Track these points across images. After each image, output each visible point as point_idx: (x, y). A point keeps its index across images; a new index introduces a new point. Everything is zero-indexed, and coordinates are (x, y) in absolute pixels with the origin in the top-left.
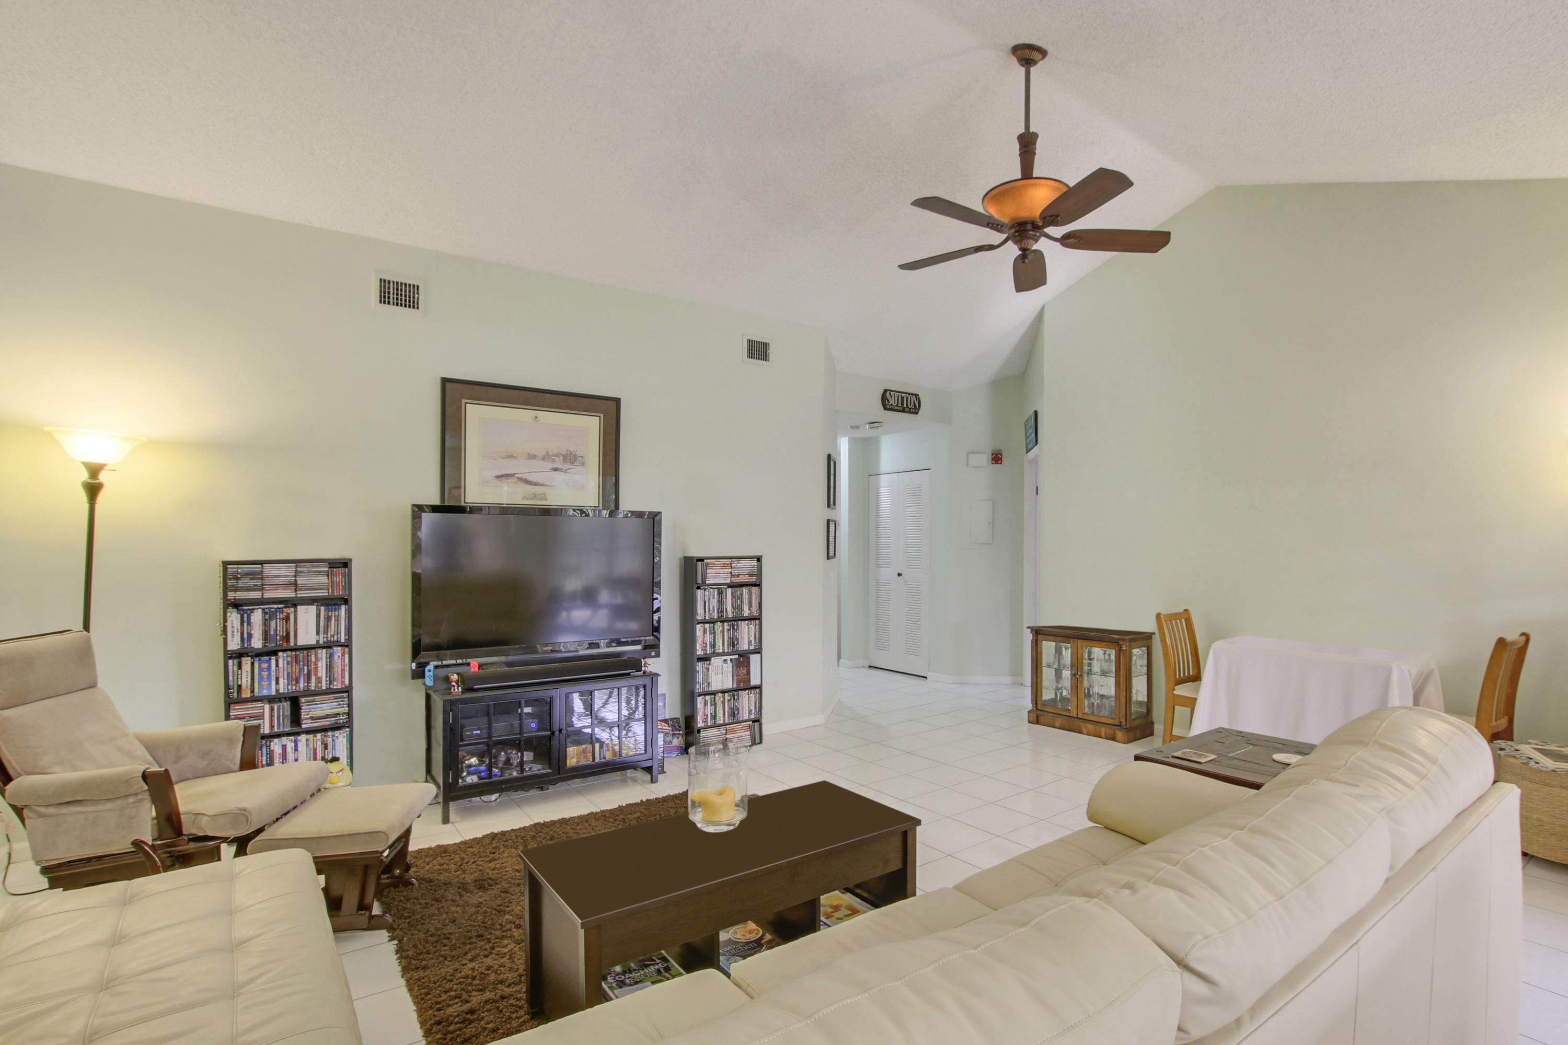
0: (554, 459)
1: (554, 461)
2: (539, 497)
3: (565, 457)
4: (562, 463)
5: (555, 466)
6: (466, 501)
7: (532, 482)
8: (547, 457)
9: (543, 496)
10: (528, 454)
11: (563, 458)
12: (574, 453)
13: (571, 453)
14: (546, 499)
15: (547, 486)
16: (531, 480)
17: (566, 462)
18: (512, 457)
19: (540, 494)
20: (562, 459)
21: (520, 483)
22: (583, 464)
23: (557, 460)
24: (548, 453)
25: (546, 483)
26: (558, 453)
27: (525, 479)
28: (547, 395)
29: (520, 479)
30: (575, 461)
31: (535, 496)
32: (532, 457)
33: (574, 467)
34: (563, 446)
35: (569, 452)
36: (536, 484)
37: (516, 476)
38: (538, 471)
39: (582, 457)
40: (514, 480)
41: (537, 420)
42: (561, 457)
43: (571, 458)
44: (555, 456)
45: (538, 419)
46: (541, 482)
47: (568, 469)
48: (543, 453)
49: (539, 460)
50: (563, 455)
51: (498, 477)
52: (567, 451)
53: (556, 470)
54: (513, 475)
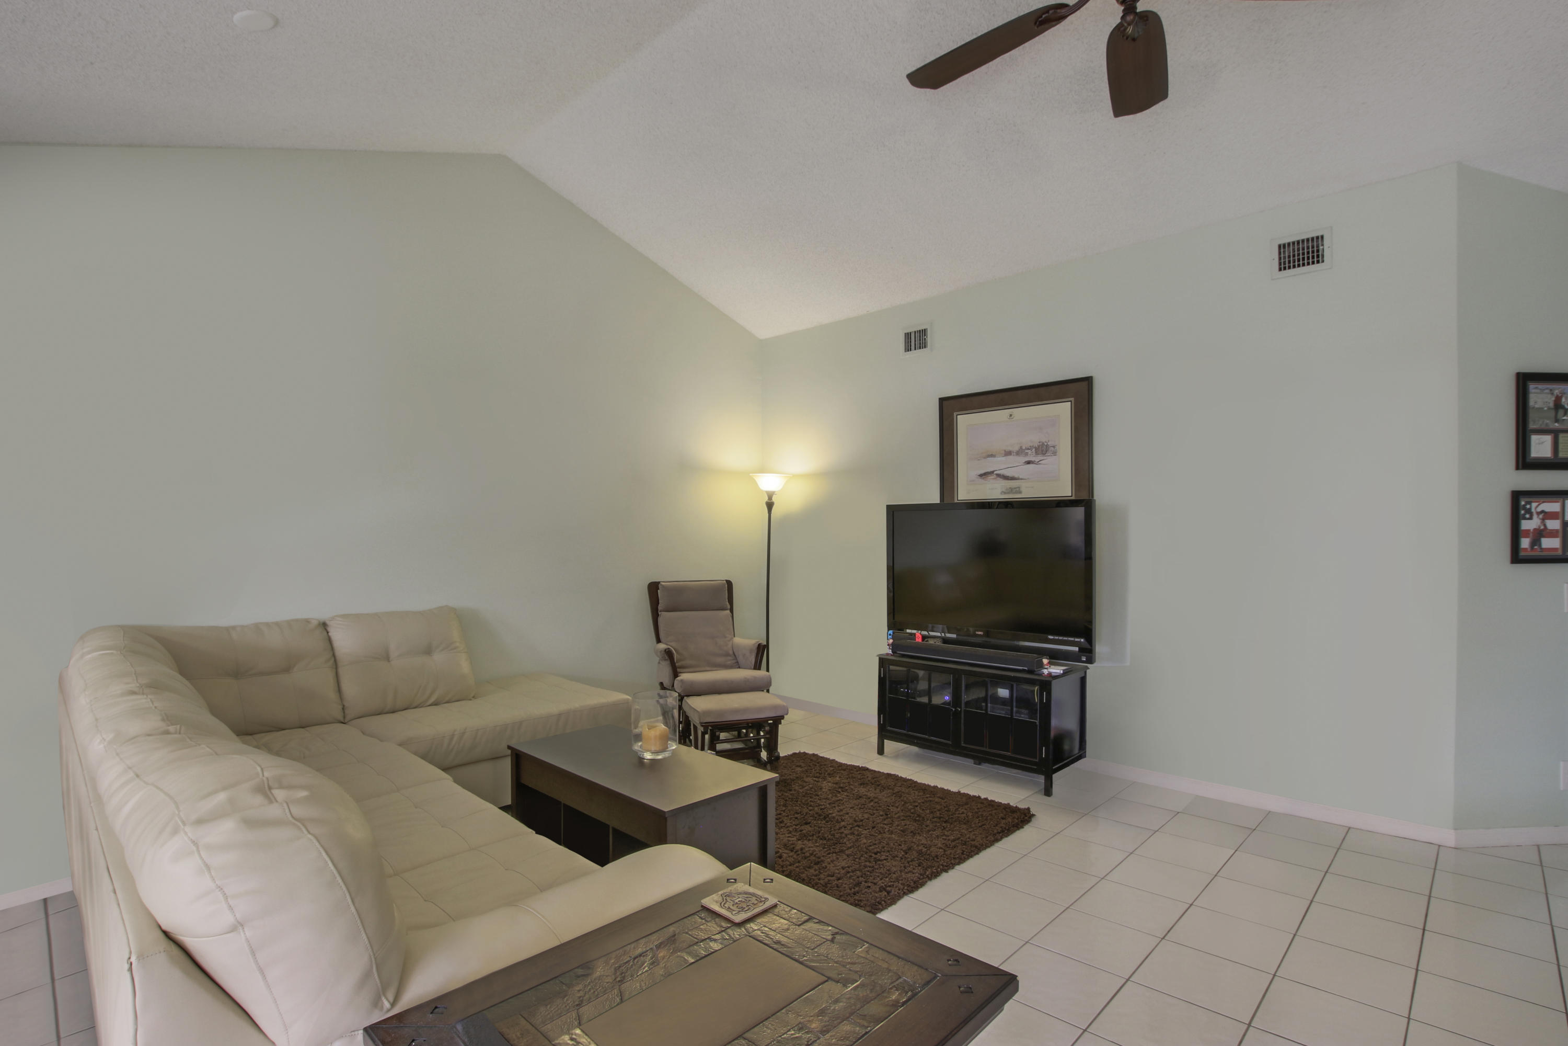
0: (1027, 453)
1: (1027, 454)
2: (1014, 491)
3: (1037, 449)
4: (1034, 455)
5: (1027, 459)
6: (959, 499)
7: (1008, 477)
8: (1020, 452)
9: (1018, 489)
10: (1005, 451)
11: (1036, 450)
12: (1046, 444)
13: (1043, 444)
14: (1020, 492)
15: (1021, 479)
16: (1008, 475)
17: (1039, 454)
18: (992, 456)
19: (1015, 488)
20: (1034, 452)
21: (998, 478)
22: (1055, 453)
23: (1029, 453)
24: (1021, 447)
25: (1021, 477)
26: (1030, 446)
27: (1003, 475)
28: (1020, 392)
29: (998, 475)
30: (1046, 451)
31: (1011, 490)
32: (1008, 453)
33: (1045, 458)
34: (1034, 438)
35: (1041, 443)
36: (1013, 478)
37: (995, 472)
38: (1013, 466)
39: (1054, 447)
40: (993, 477)
41: (1011, 418)
42: (1034, 450)
43: (1043, 449)
44: (1028, 449)
45: (1013, 416)
46: (1016, 476)
47: (1040, 461)
48: (1016, 448)
49: (1014, 455)
50: (1035, 448)
51: (981, 476)
52: (1040, 442)
53: (1029, 463)
54: (993, 472)
